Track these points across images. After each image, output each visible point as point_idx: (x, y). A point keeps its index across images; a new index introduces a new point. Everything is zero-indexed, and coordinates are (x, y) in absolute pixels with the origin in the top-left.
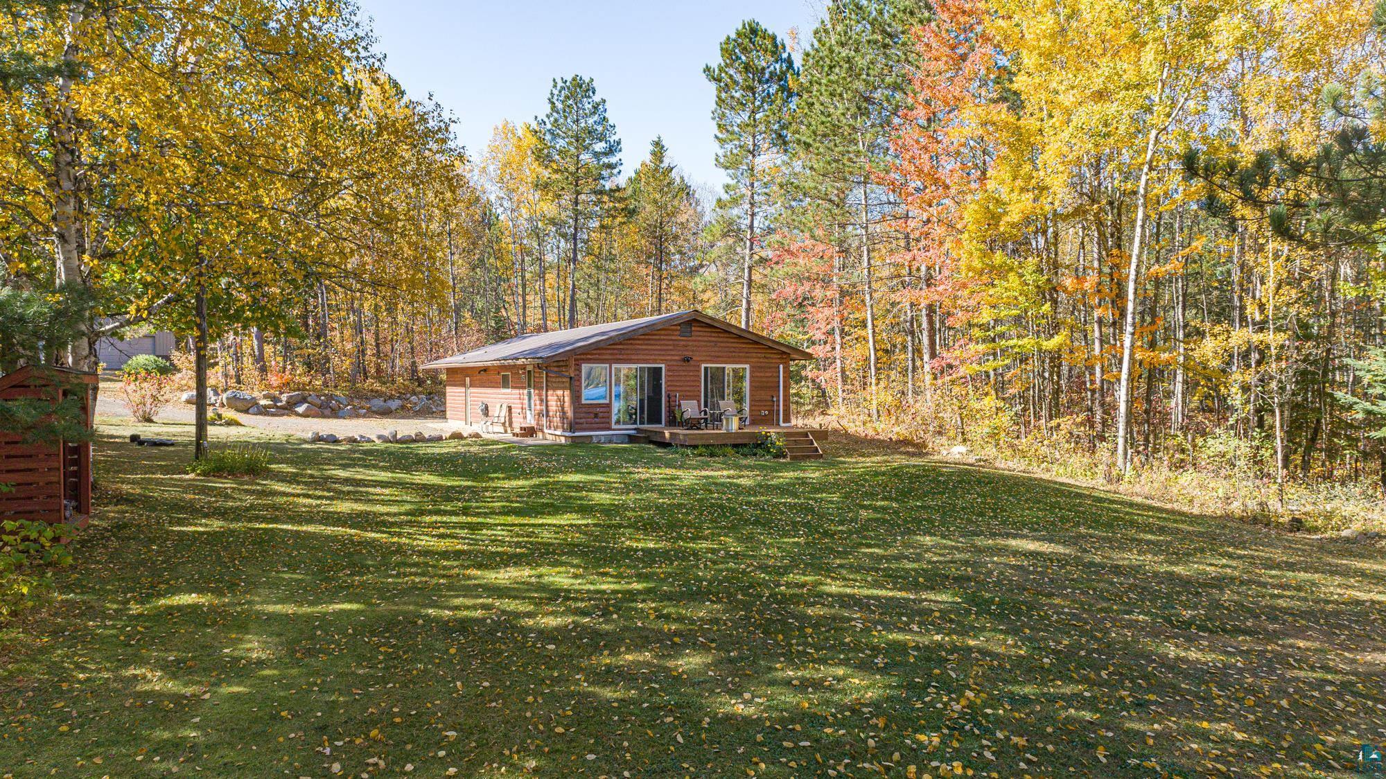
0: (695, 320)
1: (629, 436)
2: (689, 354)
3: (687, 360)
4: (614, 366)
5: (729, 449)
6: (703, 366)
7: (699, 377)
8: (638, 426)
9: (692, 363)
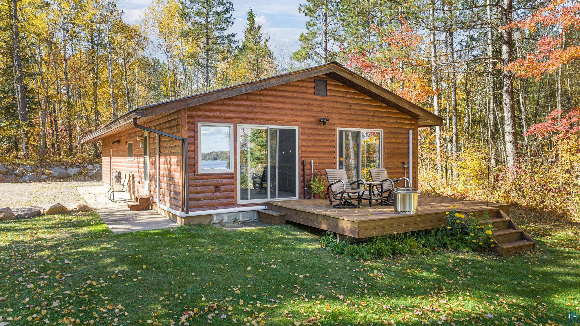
0: (333, 76)
1: (259, 212)
2: (325, 115)
3: (322, 122)
4: (240, 127)
5: (412, 241)
6: (339, 129)
7: (334, 141)
8: (269, 200)
9: (327, 126)
